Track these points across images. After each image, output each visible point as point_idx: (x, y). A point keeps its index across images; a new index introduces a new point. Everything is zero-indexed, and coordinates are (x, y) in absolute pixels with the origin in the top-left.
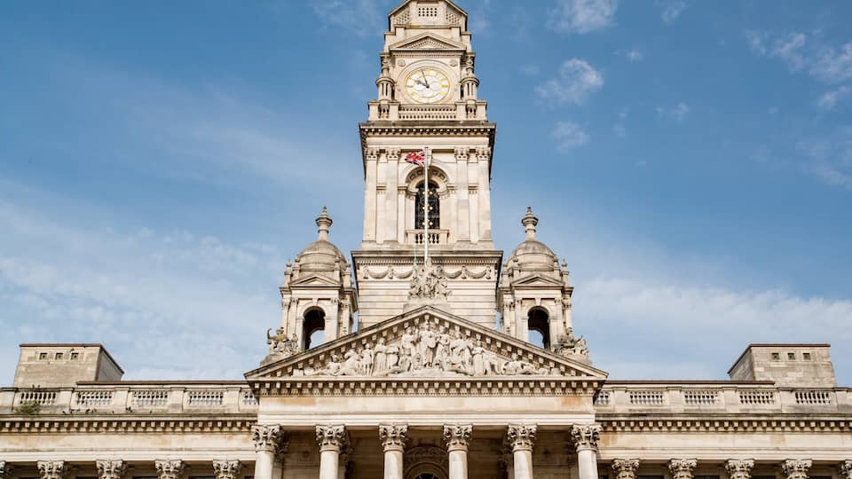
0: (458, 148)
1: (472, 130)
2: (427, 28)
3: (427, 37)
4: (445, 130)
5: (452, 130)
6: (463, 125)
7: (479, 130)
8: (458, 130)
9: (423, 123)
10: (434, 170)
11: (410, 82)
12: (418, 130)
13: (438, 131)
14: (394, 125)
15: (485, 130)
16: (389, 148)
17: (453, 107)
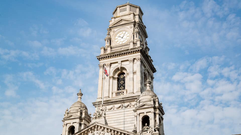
0: (129, 59)
1: (134, 51)
2: (122, 16)
3: (122, 20)
4: (125, 53)
5: (127, 53)
6: (130, 50)
7: (136, 51)
8: (129, 52)
9: (117, 52)
10: (123, 68)
11: (117, 37)
12: (116, 55)
13: (122, 54)
14: (107, 55)
15: (139, 50)
16: (106, 63)
17: (129, 44)
